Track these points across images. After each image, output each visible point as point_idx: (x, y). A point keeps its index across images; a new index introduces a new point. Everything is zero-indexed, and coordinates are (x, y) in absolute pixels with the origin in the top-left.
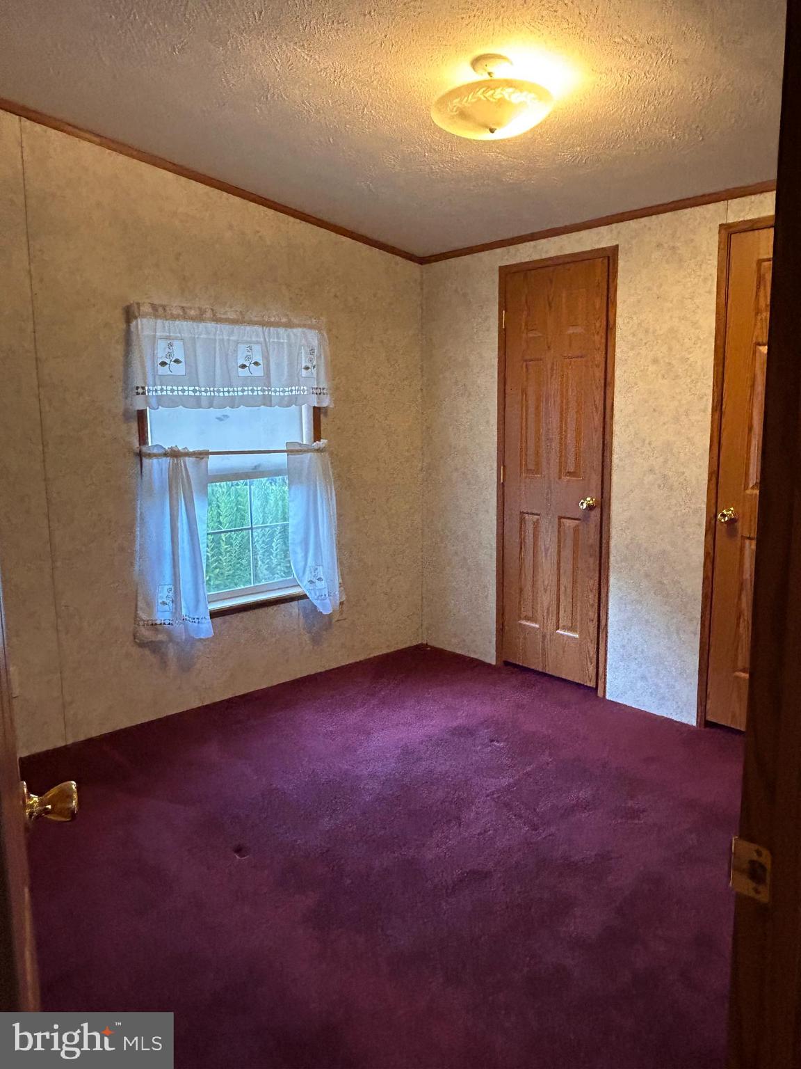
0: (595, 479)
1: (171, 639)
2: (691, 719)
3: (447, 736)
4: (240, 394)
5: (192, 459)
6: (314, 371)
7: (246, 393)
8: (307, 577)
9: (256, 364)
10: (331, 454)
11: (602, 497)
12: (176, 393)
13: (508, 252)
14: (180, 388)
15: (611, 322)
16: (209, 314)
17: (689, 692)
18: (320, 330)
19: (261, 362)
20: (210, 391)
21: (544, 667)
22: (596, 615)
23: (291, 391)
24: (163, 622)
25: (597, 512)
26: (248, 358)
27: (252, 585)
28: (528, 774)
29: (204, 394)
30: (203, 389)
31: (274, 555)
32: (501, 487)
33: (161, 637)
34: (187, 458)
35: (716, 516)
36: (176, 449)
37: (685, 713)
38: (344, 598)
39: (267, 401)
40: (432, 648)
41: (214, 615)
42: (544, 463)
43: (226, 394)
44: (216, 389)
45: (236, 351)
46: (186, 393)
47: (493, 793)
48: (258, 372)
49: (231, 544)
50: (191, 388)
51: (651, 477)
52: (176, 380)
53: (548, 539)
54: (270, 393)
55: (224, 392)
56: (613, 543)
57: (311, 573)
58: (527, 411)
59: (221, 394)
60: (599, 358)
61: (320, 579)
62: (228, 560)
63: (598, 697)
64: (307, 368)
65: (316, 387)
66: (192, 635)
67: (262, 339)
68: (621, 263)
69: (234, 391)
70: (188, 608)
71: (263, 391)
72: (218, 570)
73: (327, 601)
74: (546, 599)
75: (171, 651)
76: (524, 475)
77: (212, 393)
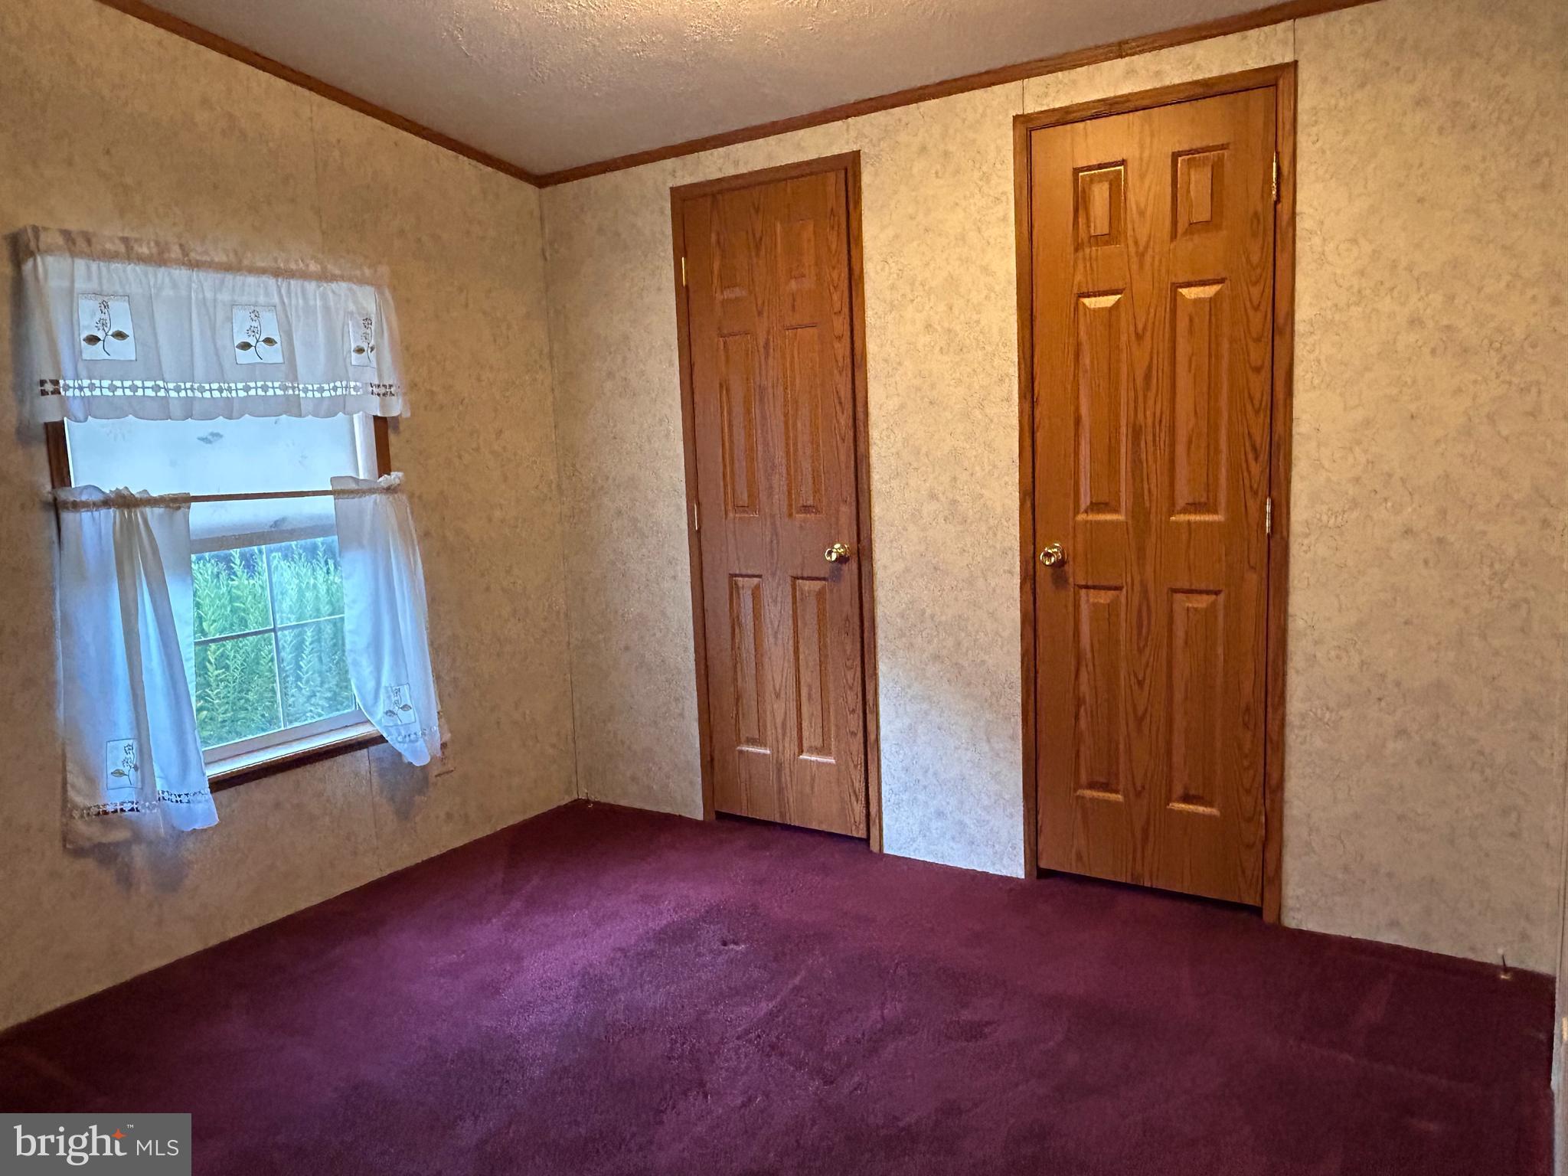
0: (847, 511)
1: (137, 837)
2: (1016, 869)
3: (651, 946)
4: (242, 394)
5: (159, 511)
6: (372, 355)
7: (252, 392)
8: (381, 708)
9: (269, 341)
10: (411, 496)
11: (859, 540)
12: (119, 392)
13: (685, 164)
14: (127, 384)
15: (856, 272)
16: (175, 252)
17: (1012, 828)
18: (379, 287)
19: (277, 338)
20: (186, 389)
21: (783, 815)
22: (861, 723)
23: (335, 389)
24: (119, 807)
25: (853, 565)
26: (252, 331)
27: (283, 728)
28: (797, 990)
29: (173, 394)
30: (171, 386)
31: (304, 681)
32: (696, 537)
33: (120, 835)
34: (148, 510)
35: (1035, 557)
36: (126, 493)
37: (1006, 861)
38: (448, 736)
39: (292, 407)
40: (597, 803)
41: (218, 785)
42: (763, 497)
43: (216, 394)
44: (196, 386)
45: (230, 319)
46: (140, 392)
47: (747, 1032)
48: (274, 355)
49: (227, 668)
50: (149, 384)
51: (934, 506)
52: (121, 370)
53: (777, 613)
54: (297, 392)
55: (211, 390)
56: (880, 612)
57: (389, 697)
58: (730, 413)
59: (207, 395)
60: (840, 325)
61: (405, 707)
62: (222, 695)
63: (871, 852)
64: (360, 350)
65: (377, 383)
66: (176, 823)
67: (276, 300)
68: (866, 179)
69: (230, 390)
70: (165, 778)
71: (285, 388)
72: (205, 713)
73: (420, 743)
74: (779, 709)
75: (139, 856)
76: (731, 515)
77: (189, 392)
